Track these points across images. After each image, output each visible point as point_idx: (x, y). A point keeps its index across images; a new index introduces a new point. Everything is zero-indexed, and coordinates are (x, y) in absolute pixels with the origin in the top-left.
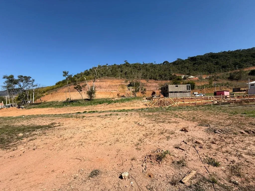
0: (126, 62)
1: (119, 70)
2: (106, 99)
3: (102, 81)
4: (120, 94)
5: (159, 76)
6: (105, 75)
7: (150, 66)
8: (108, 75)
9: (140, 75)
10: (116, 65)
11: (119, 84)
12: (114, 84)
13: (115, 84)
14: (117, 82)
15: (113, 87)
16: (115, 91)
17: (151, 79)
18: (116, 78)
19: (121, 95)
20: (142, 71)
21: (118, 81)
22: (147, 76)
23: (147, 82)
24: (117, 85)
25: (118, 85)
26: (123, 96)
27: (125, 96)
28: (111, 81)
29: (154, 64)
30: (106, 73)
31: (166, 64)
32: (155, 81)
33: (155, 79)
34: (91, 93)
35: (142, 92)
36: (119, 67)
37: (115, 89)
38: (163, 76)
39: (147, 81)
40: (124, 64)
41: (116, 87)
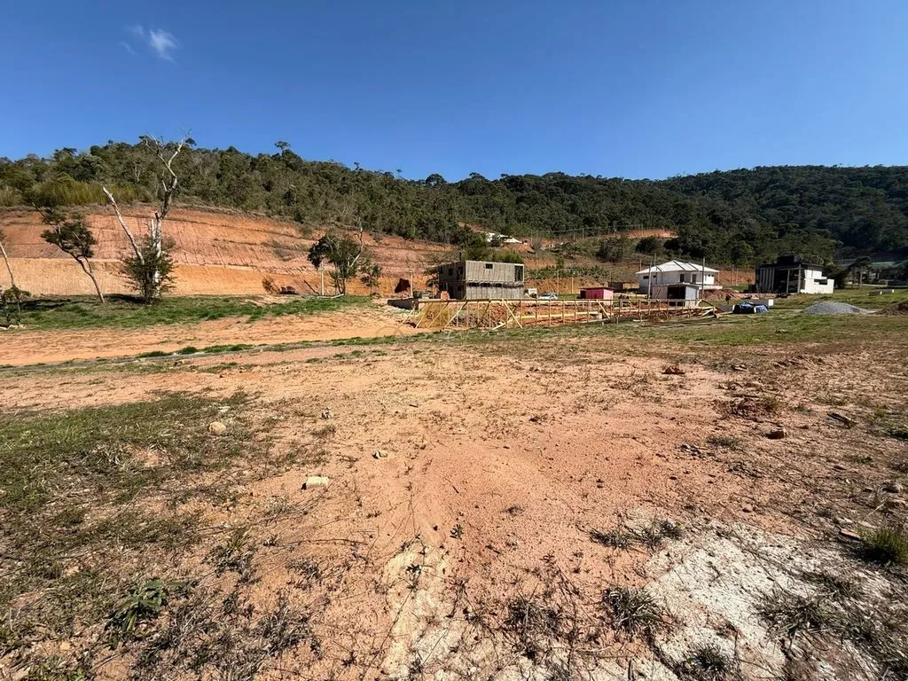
0: (286, 148)
1: (256, 180)
2: (226, 300)
3: (178, 216)
4: (276, 283)
5: (416, 226)
6: (186, 191)
7: (382, 184)
8: (204, 195)
9: (348, 211)
10: (237, 152)
11: (263, 238)
12: (237, 238)
13: (243, 240)
14: (250, 230)
15: (236, 248)
16: (250, 269)
17: (389, 231)
18: (245, 210)
19: (278, 284)
20: (352, 197)
21: (253, 225)
22: (374, 219)
23: (377, 244)
24: (255, 244)
25: (258, 242)
26: (288, 291)
27: (297, 288)
28: (224, 222)
29: (396, 176)
30: (193, 183)
31: (435, 185)
32: (403, 240)
33: (405, 236)
34: (147, 267)
35: (365, 280)
36: (255, 164)
37: (248, 261)
38: (431, 228)
39: (377, 240)
40: (276, 157)
41: (251, 249)
